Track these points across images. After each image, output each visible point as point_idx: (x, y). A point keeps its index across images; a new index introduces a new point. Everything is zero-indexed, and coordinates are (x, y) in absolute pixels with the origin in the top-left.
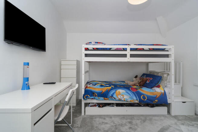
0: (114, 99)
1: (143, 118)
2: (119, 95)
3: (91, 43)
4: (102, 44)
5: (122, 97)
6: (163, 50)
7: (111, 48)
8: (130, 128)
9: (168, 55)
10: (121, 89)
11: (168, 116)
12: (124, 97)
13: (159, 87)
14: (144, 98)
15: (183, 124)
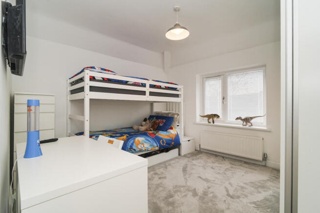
0: (133, 151)
1: (163, 166)
2: (138, 144)
3: (93, 68)
4: (111, 73)
5: (142, 146)
6: (175, 89)
7: (128, 82)
8: (160, 178)
9: (178, 95)
10: (138, 136)
11: (179, 157)
12: (145, 146)
13: (172, 128)
14: (163, 142)
15: (193, 160)
